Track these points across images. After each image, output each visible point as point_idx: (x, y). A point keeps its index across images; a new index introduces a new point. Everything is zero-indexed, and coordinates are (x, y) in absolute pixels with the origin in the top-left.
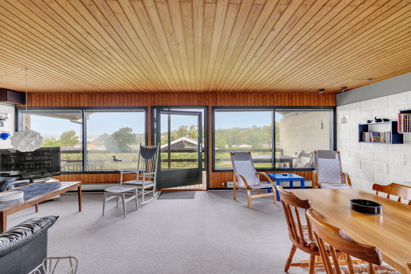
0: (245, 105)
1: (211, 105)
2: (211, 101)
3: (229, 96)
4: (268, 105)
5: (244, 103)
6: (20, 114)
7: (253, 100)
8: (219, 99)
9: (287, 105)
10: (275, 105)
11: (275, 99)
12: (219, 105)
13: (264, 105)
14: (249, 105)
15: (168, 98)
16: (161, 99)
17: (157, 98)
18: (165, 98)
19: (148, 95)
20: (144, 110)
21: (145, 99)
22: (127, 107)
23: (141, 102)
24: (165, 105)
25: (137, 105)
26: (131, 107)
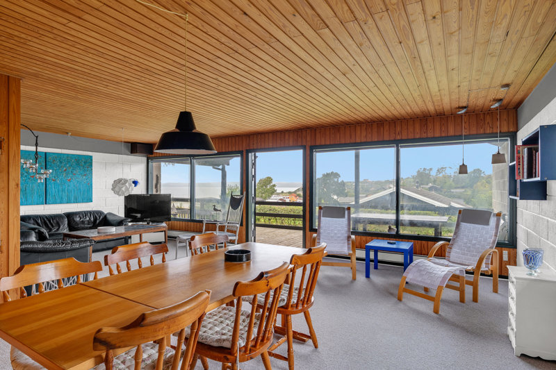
0: (353, 141)
1: (309, 144)
2: (308, 139)
3: (331, 129)
4: (386, 138)
5: (351, 138)
6: (150, 163)
7: (364, 134)
8: (318, 135)
9: (418, 136)
10: (399, 138)
11: (398, 129)
12: (318, 143)
13: (381, 139)
14: (358, 140)
15: (263, 140)
16: (255, 141)
17: (252, 141)
18: (259, 140)
19: (244, 137)
20: (240, 155)
21: (240, 142)
22: (225, 152)
23: (237, 146)
24: (260, 148)
25: (234, 150)
26: (229, 152)
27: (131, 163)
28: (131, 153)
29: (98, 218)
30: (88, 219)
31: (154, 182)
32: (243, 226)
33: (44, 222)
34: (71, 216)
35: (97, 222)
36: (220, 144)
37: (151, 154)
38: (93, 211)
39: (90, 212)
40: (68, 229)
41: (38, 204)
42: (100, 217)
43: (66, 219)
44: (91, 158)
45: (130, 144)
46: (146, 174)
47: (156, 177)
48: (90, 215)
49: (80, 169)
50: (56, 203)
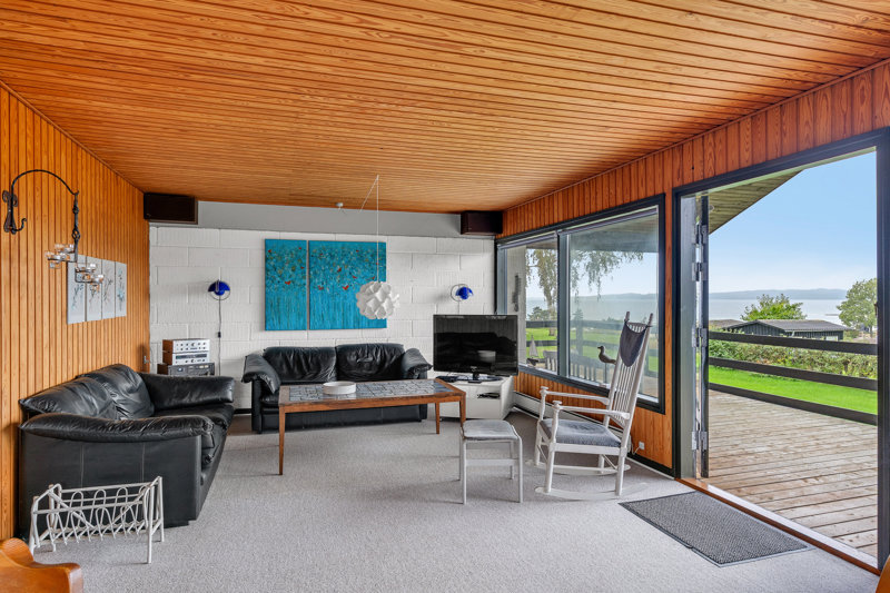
6: (501, 251)
15: (720, 147)
16: (699, 157)
17: (687, 157)
18: (710, 150)
19: (666, 154)
20: (656, 206)
21: (659, 171)
22: (623, 205)
23: (650, 184)
24: (710, 175)
25: (642, 196)
26: (631, 203)
27: (461, 253)
28: (462, 233)
29: (388, 356)
30: (371, 359)
31: (510, 290)
32: (664, 413)
33: (298, 362)
34: (342, 352)
35: (387, 365)
36: (612, 185)
37: (501, 232)
38: (383, 345)
39: (378, 347)
40: (333, 375)
41: (296, 329)
42: (392, 357)
43: (335, 358)
44: (383, 245)
45: (459, 216)
46: (493, 274)
47: (514, 279)
48: (376, 353)
49: (364, 267)
50: (324, 328)
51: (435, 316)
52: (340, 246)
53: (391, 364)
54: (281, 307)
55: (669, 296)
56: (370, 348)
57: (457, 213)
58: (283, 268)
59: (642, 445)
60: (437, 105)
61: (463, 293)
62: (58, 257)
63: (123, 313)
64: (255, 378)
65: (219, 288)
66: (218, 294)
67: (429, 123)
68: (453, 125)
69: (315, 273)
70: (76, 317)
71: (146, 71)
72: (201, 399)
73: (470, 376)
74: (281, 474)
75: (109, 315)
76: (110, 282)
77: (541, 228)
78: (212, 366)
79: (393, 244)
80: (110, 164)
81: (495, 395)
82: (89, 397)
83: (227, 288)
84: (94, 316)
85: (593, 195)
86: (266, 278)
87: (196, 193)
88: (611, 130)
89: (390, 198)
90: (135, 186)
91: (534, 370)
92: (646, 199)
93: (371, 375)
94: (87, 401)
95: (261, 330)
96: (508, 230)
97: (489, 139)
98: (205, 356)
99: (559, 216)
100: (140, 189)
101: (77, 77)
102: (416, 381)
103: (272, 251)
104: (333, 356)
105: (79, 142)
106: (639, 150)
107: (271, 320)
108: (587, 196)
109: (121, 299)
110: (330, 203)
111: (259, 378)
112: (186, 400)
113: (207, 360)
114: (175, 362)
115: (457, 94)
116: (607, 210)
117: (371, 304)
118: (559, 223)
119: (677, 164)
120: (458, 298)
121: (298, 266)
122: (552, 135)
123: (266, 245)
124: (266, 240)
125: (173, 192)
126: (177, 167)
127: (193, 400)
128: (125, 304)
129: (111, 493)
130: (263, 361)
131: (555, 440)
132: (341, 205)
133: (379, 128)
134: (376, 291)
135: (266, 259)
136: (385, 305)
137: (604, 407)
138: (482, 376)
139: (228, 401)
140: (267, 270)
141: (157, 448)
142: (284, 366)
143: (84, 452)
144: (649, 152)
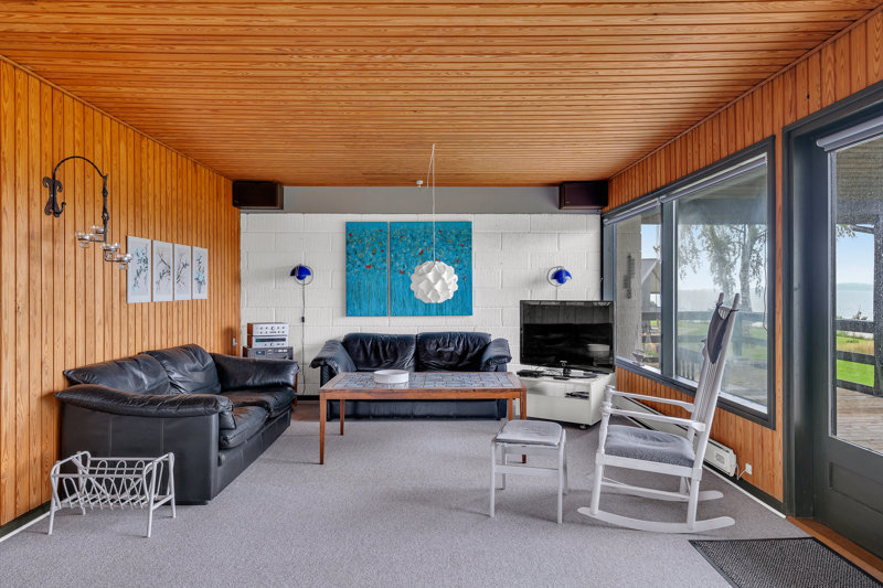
15: (842, 62)
16: (815, 80)
17: (801, 84)
18: (829, 68)
19: (776, 83)
20: (765, 155)
21: (767, 106)
22: (729, 156)
23: (758, 126)
24: (830, 103)
25: (749, 142)
26: (737, 153)
27: (559, 231)
28: (560, 208)
29: (471, 347)
30: (452, 349)
31: (620, 272)
32: (774, 429)
33: (375, 348)
34: (423, 340)
35: (469, 355)
36: (716, 134)
37: (607, 205)
38: (467, 334)
39: (461, 336)
40: (411, 364)
41: (377, 315)
42: (475, 347)
43: (414, 346)
44: (468, 225)
45: (557, 188)
46: (599, 254)
47: (626, 260)
48: (459, 342)
49: (448, 249)
50: (406, 315)
51: (523, 303)
52: (421, 227)
53: (472, 354)
54: (362, 292)
55: (780, 272)
56: (452, 336)
57: (553, 185)
58: (363, 251)
59: (749, 469)
60: (436, 49)
61: (560, 276)
62: (87, 237)
63: (204, 295)
64: (322, 363)
65: (301, 272)
66: (300, 278)
67: (443, 74)
68: (472, 73)
69: (396, 256)
70: (137, 296)
71: (134, 48)
72: (263, 382)
73: (559, 371)
74: (322, 463)
75: (183, 296)
76: (185, 266)
77: (645, 195)
78: (290, 349)
79: (480, 223)
80: (184, 152)
81: (584, 396)
82: (138, 373)
83: (308, 273)
84: (163, 296)
85: (696, 149)
86: (348, 262)
87: (279, 179)
88: (676, 56)
89: (467, 172)
90: (220, 174)
91: (638, 368)
92: (754, 145)
93: (451, 366)
94: (136, 377)
95: (343, 315)
96: (614, 201)
97: (525, 86)
98: (284, 340)
99: (661, 180)
100: (226, 177)
101: (87, 63)
102: (492, 374)
103: (353, 234)
104: (412, 344)
105: (143, 131)
106: (740, 82)
107: (353, 305)
108: (689, 151)
109: (200, 283)
110: (408, 181)
111: (326, 364)
112: (249, 382)
113: (286, 344)
114: (256, 345)
115: (448, 32)
116: (711, 166)
117: (423, 286)
118: (662, 188)
119: (789, 94)
120: (555, 282)
121: (379, 250)
122: (601, 72)
123: (347, 228)
124: (347, 223)
125: (257, 178)
126: (239, 151)
127: (256, 382)
128: (205, 288)
129: (113, 464)
130: (340, 347)
131: (603, 450)
132: (421, 182)
133: (396, 87)
134: (428, 272)
135: (347, 243)
136: (438, 287)
137: (688, 415)
138: (574, 372)
139: (289, 385)
140: (348, 254)
141: (176, 424)
142: (361, 354)
143: (112, 423)
144: (755, 83)
